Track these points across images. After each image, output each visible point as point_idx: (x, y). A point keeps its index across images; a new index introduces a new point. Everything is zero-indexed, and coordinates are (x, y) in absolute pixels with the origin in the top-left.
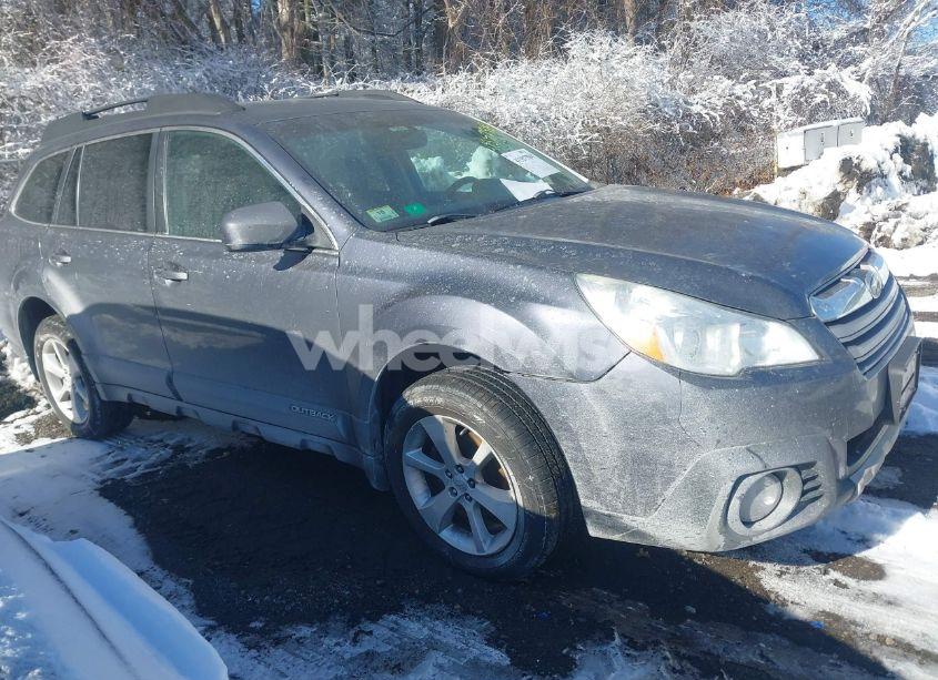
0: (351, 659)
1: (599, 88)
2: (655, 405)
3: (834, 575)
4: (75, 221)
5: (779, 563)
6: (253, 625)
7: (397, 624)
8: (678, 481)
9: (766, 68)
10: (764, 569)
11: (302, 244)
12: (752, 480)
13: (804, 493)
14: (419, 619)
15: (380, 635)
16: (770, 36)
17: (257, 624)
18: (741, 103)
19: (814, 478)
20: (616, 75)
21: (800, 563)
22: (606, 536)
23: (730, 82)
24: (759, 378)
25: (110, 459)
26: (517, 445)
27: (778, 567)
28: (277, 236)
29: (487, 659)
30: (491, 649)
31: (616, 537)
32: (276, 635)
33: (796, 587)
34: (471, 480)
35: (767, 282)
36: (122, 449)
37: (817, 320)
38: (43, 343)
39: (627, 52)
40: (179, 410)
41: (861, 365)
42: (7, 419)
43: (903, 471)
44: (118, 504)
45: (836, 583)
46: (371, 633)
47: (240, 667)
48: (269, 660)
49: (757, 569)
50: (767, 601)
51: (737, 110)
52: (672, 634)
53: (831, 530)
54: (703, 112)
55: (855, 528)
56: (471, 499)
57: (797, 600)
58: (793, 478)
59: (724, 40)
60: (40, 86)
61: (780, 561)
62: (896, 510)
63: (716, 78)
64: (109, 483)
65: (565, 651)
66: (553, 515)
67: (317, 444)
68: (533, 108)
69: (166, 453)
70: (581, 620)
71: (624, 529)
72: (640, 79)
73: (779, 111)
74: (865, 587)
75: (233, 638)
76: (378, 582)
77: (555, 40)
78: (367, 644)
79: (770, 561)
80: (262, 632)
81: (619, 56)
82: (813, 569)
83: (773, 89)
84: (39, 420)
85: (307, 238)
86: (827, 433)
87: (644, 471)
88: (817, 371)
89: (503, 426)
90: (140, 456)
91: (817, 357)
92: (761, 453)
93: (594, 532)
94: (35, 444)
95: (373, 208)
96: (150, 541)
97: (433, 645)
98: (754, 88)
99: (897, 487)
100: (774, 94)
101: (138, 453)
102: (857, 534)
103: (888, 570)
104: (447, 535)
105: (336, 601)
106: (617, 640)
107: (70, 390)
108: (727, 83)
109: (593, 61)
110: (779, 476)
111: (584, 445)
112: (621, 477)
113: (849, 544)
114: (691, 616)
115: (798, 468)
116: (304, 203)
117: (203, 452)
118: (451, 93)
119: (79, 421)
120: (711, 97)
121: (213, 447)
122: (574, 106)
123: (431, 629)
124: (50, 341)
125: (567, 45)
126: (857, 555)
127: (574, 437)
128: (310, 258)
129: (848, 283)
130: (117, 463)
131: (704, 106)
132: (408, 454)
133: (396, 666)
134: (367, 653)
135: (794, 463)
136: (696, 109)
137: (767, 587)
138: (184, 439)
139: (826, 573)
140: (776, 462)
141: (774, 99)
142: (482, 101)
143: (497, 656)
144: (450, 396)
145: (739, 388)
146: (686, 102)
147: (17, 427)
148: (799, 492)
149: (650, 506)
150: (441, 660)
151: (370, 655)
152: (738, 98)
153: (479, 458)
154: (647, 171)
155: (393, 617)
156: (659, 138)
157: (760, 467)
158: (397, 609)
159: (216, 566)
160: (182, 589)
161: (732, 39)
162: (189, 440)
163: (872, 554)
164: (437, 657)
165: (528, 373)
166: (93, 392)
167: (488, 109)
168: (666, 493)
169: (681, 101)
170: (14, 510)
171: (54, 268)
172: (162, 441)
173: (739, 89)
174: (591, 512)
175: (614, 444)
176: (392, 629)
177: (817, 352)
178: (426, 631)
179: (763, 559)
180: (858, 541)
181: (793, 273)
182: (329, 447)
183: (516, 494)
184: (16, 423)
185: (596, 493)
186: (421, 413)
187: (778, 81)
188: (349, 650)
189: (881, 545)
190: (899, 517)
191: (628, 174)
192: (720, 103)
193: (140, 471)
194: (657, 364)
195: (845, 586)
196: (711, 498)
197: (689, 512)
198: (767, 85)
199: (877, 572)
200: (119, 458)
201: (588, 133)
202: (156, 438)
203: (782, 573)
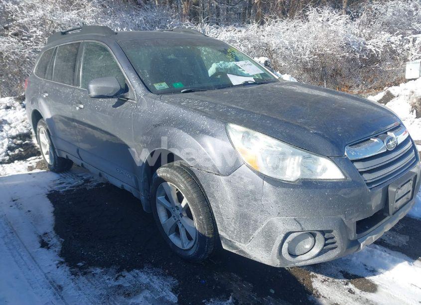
0: (111, 287)
1: (321, 35)
2: (251, 191)
3: (351, 286)
4: (52, 78)
5: (326, 275)
6: (78, 264)
7: (137, 274)
8: (260, 229)
9: (410, 30)
10: (316, 277)
11: (123, 97)
12: (295, 235)
13: (325, 245)
14: (148, 273)
15: (127, 279)
16: (415, 13)
17: (80, 264)
18: (393, 45)
19: (333, 238)
20: (329, 28)
21: (336, 277)
22: (230, 250)
23: (390, 35)
24: (307, 184)
25: (58, 182)
26: (197, 201)
27: (324, 277)
28: (110, 92)
29: (168, 298)
30: (172, 294)
31: (234, 251)
32: (85, 271)
33: (328, 289)
34: (181, 214)
35: (323, 136)
36: (65, 178)
37: (347, 158)
38: (39, 129)
39: (337, 18)
40: (82, 164)
41: (368, 184)
42: (28, 159)
43: (410, 238)
44: (51, 202)
45: (350, 291)
46: (124, 277)
47: (64, 283)
48: (77, 281)
49: (313, 276)
50: (310, 293)
51: (391, 49)
52: (258, 302)
53: (359, 263)
54: (373, 49)
55: (371, 264)
56: (181, 223)
57: (326, 296)
58: (319, 236)
59: (389, 14)
60: (69, 19)
61: (327, 275)
62: (395, 258)
63: (383, 32)
64: (53, 192)
65: (204, 301)
66: (211, 236)
67: (127, 188)
68: (287, 42)
69: (80, 182)
70: (219, 287)
71: (236, 248)
72: (341, 30)
73: (413, 51)
74: (363, 295)
75: (68, 268)
76: (139, 254)
77: (304, 11)
78: (121, 281)
79: (321, 274)
80: (81, 268)
81: (333, 20)
82: (341, 281)
83: (411, 40)
84: (40, 161)
85: (125, 94)
86: (342, 216)
87: (245, 221)
88: (340, 185)
89: (192, 191)
90: (71, 182)
91: (344, 177)
92: (302, 222)
93: (225, 247)
94: (34, 171)
95: (157, 83)
96: (56, 220)
97: (148, 287)
98: (401, 39)
99: (403, 246)
100: (411, 43)
101: (70, 181)
102: (371, 267)
103: (379, 288)
104: (172, 237)
105: (117, 259)
106: (230, 300)
107: (48, 150)
108: (388, 35)
109: (319, 21)
110: (313, 235)
111: (220, 206)
112: (235, 223)
113: (365, 272)
114: (271, 294)
115: (323, 232)
116: (127, 78)
117: (95, 184)
118: (249, 33)
119: (50, 164)
120: (379, 41)
121: (100, 182)
122: (308, 43)
123: (150, 280)
124: (42, 128)
125: (308, 13)
126: (366, 278)
127: (216, 201)
128: (126, 103)
129: (373, 141)
130: (60, 183)
131: (374, 46)
132: (158, 198)
133: (128, 294)
134: (119, 286)
135: (319, 229)
136: (369, 47)
137: (314, 287)
138: (90, 177)
139: (347, 284)
140: (309, 227)
141: (411, 44)
142: (263, 38)
143: (173, 298)
144: (172, 174)
145: (293, 188)
146: (365, 44)
147: (30, 163)
148: (323, 244)
149: (247, 239)
150: (148, 295)
151: (120, 286)
152: (393, 43)
153: (183, 204)
154: (341, 76)
155: (137, 271)
156: (348, 61)
157: (300, 229)
158: (140, 267)
159: (76, 235)
160: (59, 243)
161: (394, 14)
162: (93, 178)
163: (374, 279)
164: (147, 293)
165: (199, 168)
166: (54, 152)
167: (266, 41)
168: (254, 234)
169: (362, 43)
170: (12, 199)
171: (43, 98)
172: (82, 177)
173: (393, 39)
174: (223, 238)
175: (233, 207)
176: (134, 277)
177: (344, 174)
178: (148, 280)
179: (318, 273)
180: (371, 271)
181: (340, 133)
182: (131, 190)
183: (196, 224)
184: (30, 162)
185: (225, 230)
186: (162, 180)
187: (414, 36)
188: (113, 283)
189: (381, 275)
190: (395, 262)
191: (331, 76)
192: (382, 45)
193: (67, 189)
194: (254, 171)
195: (354, 293)
196: (273, 241)
197: (263, 246)
198: (408, 38)
199: (373, 288)
200: (62, 182)
201: (312, 56)
202: (80, 175)
203: (325, 281)
